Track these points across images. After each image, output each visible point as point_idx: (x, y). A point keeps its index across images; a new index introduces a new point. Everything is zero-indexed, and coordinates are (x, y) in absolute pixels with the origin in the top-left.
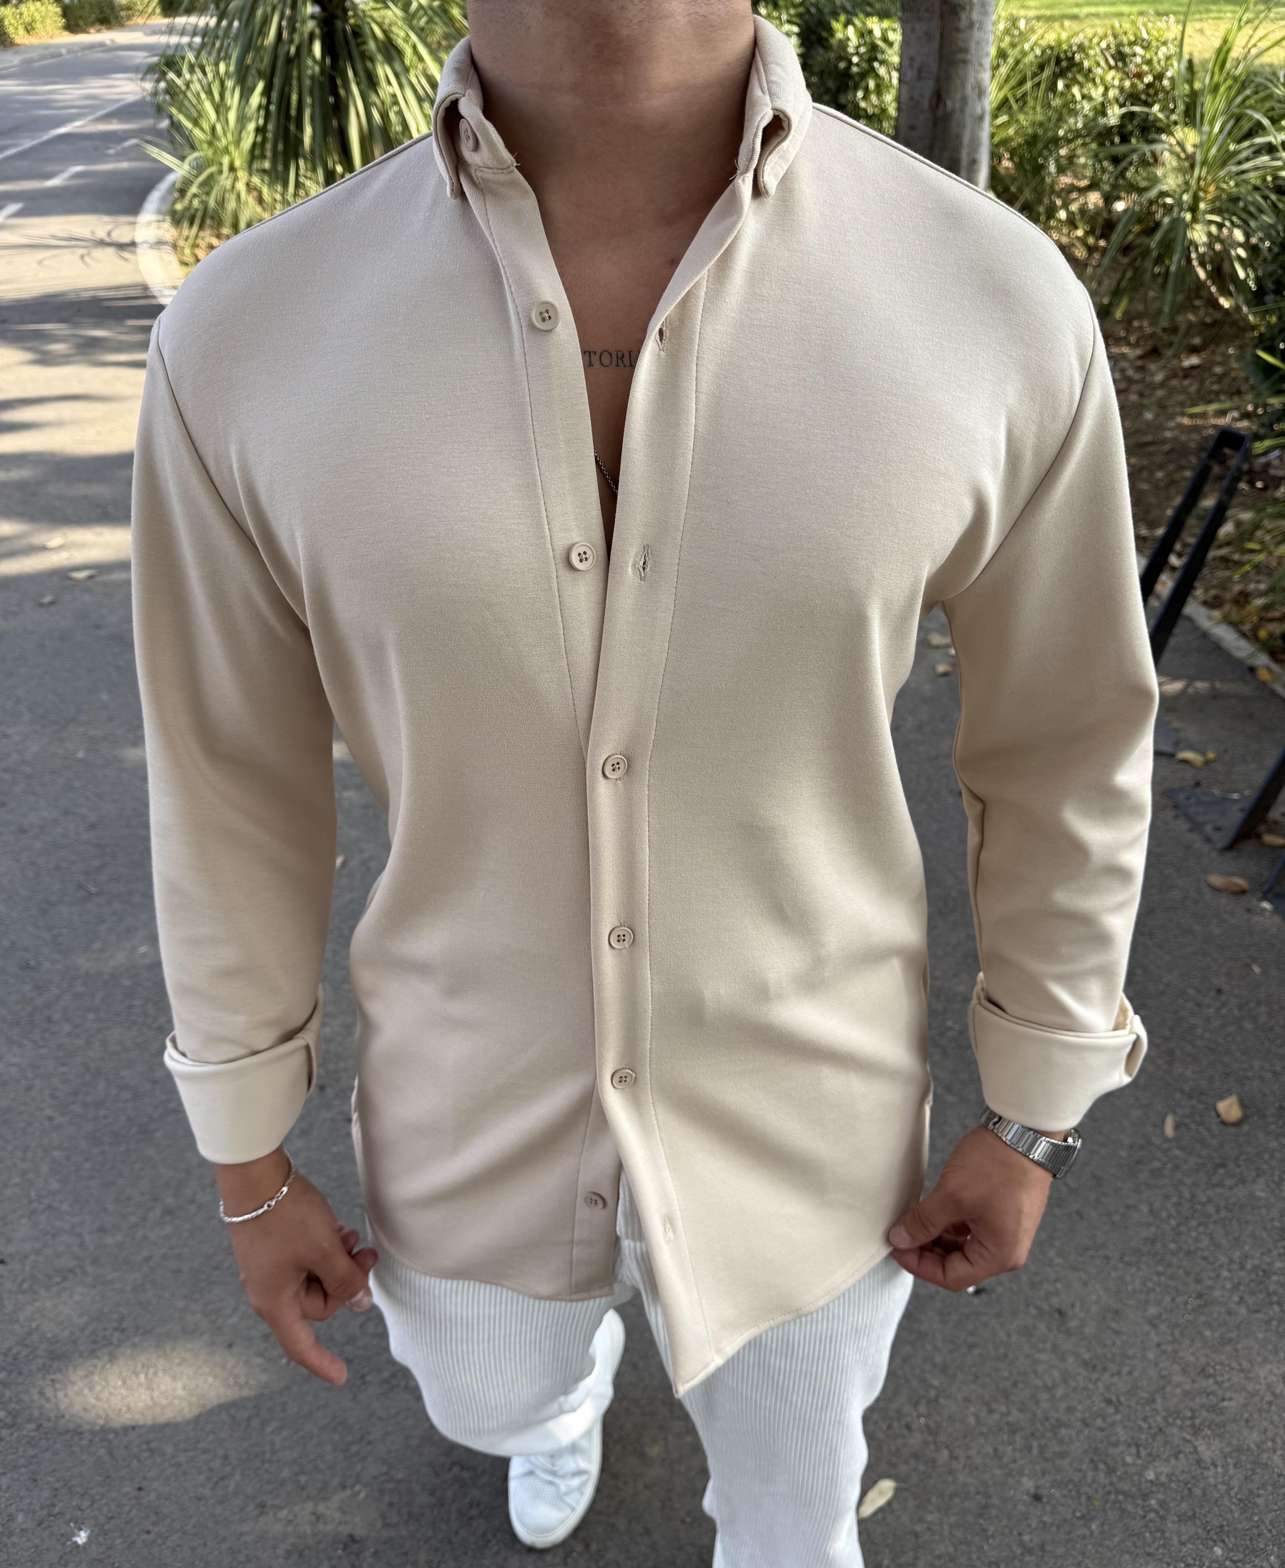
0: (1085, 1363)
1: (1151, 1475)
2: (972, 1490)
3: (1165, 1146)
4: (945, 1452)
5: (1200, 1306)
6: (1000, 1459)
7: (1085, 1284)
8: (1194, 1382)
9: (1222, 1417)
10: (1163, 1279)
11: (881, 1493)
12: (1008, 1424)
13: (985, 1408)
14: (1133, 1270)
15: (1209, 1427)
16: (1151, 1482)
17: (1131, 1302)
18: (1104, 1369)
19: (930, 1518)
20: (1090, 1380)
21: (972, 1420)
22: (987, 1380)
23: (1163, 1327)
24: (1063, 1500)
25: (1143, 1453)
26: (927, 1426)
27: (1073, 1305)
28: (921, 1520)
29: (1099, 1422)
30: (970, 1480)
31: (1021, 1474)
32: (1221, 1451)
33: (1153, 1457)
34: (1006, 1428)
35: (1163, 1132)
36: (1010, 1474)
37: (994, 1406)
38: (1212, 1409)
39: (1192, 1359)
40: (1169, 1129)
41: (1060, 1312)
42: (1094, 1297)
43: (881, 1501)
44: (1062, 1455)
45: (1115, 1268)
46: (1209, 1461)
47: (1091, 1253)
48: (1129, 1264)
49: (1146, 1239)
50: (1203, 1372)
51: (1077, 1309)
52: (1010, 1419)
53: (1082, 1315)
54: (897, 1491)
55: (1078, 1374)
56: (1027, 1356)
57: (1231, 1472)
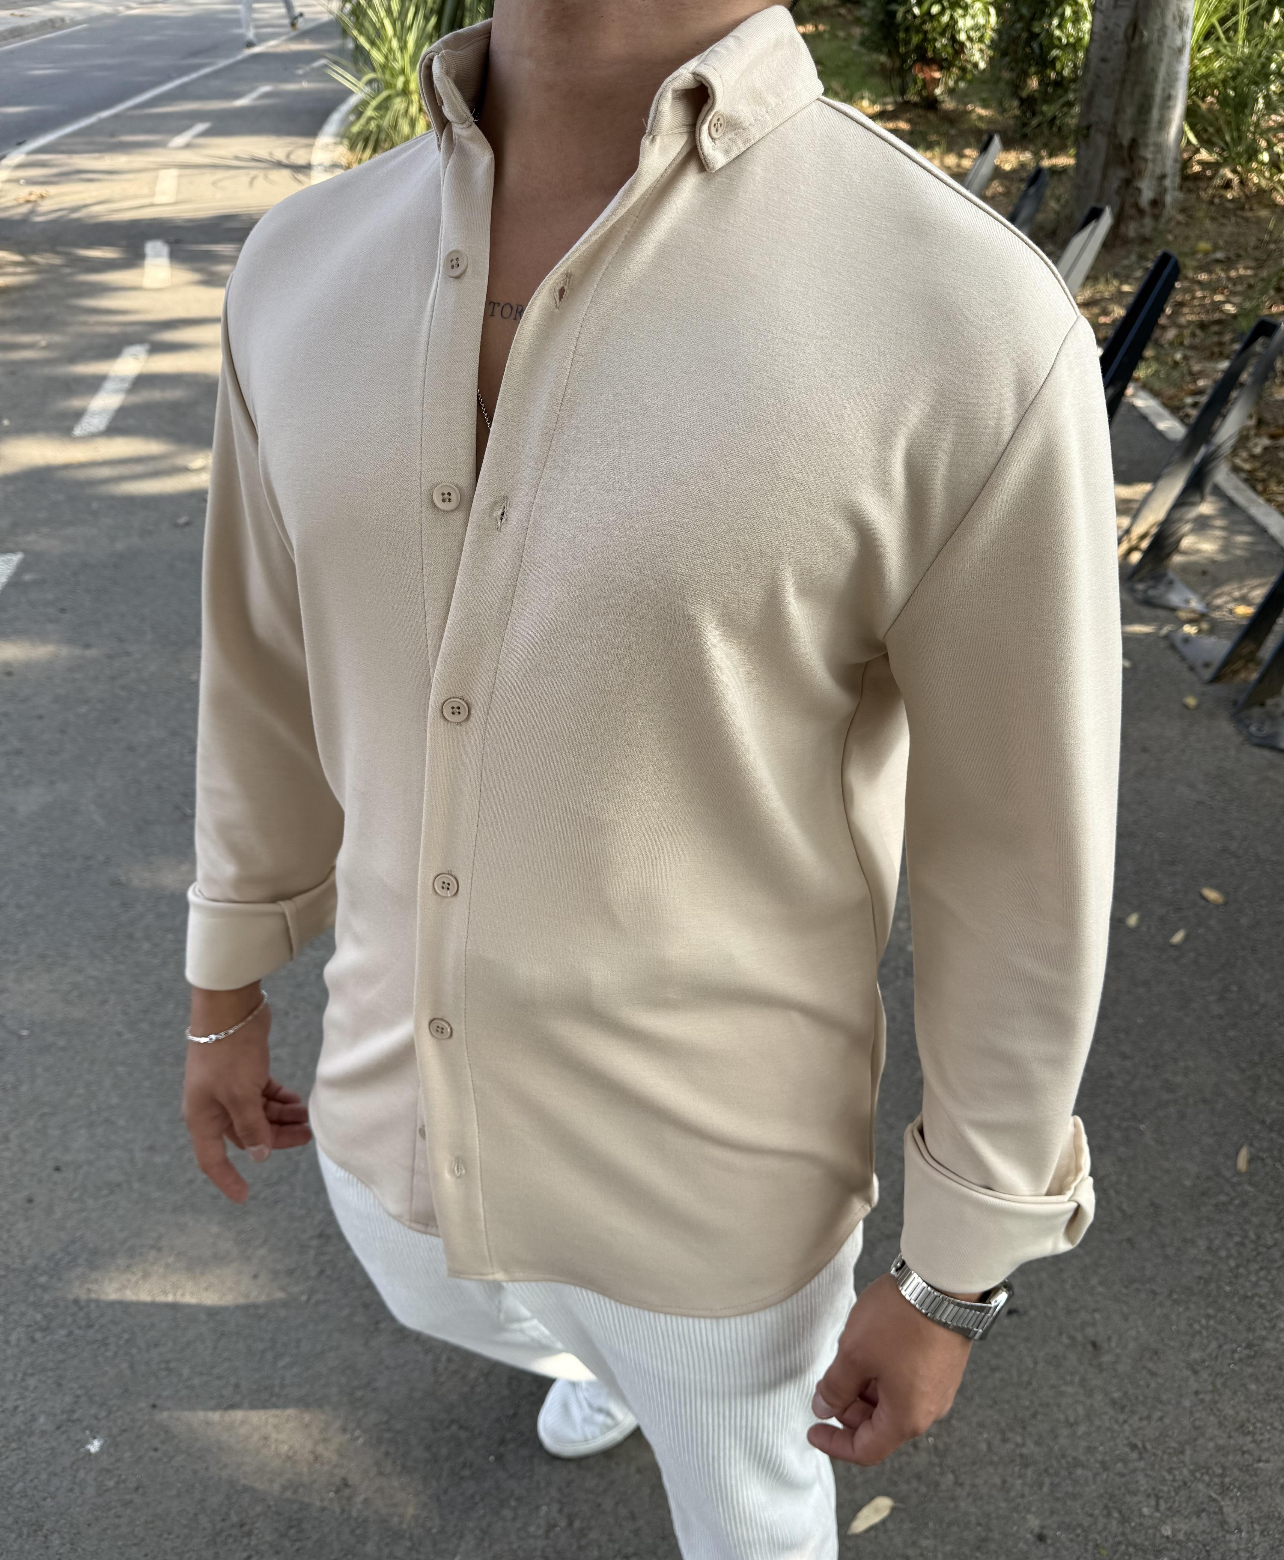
0: (1114, 1403)
1: (1167, 1531)
2: (973, 1519)
3: (1235, 1180)
4: (950, 1477)
5: (1249, 1357)
6: (1008, 1491)
7: (1126, 1319)
8: (1230, 1437)
9: (1255, 1479)
10: (1212, 1323)
11: (877, 1511)
12: (1022, 1456)
13: (999, 1437)
14: (1181, 1309)
15: (1239, 1489)
16: (1167, 1537)
17: (1172, 1343)
18: (1133, 1412)
19: (924, 1543)
20: (1117, 1421)
21: (983, 1447)
22: (1006, 1407)
23: (1205, 1375)
24: (1068, 1544)
25: (1163, 1506)
26: (935, 1447)
27: (1109, 1339)
28: (914, 1544)
29: (1120, 1465)
30: (973, 1509)
31: (1028, 1511)
32: (1249, 1514)
33: (1173, 1512)
34: (1018, 1460)
35: (1235, 1165)
36: (1016, 1509)
37: (1009, 1434)
38: (1245, 1469)
39: (1231, 1412)
40: (1242, 1162)
41: (1094, 1345)
42: (1133, 1333)
43: (875, 1519)
44: (1074, 1497)
45: (1161, 1305)
46: (1233, 1525)
47: (1137, 1285)
48: (1176, 1302)
49: (1200, 1278)
50: (1241, 1427)
51: (1113, 1344)
52: (1025, 1451)
53: (1118, 1351)
54: (893, 1510)
55: (1106, 1413)
56: (1052, 1387)
57: (1256, 1540)
